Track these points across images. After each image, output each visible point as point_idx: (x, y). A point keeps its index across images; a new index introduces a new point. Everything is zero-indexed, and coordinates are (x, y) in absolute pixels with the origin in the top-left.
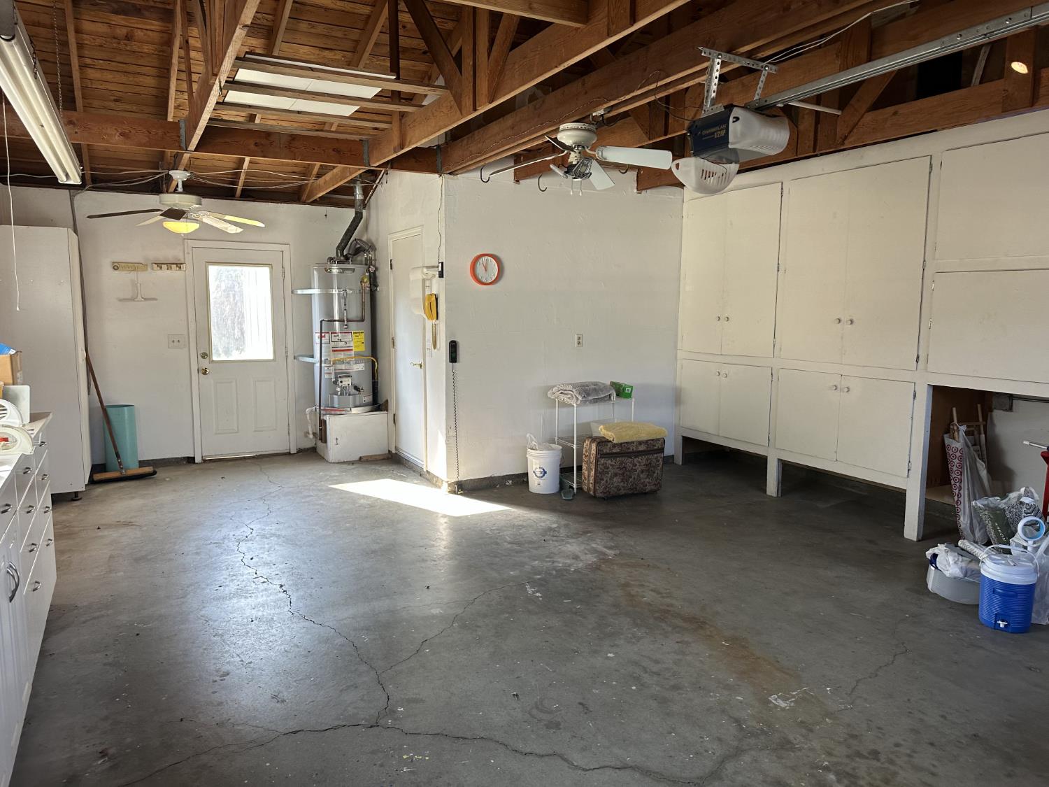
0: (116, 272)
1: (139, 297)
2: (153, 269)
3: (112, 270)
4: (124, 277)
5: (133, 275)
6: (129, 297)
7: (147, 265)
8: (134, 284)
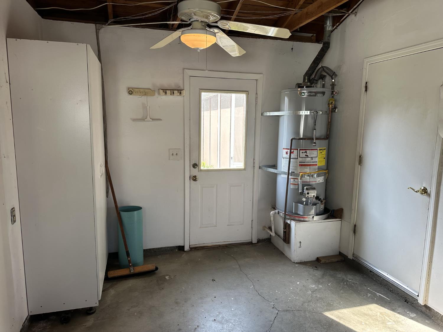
0: (131, 96)
1: (148, 118)
2: (159, 94)
3: (127, 94)
4: (137, 100)
5: (143, 99)
6: (140, 117)
7: (155, 91)
8: (144, 107)
